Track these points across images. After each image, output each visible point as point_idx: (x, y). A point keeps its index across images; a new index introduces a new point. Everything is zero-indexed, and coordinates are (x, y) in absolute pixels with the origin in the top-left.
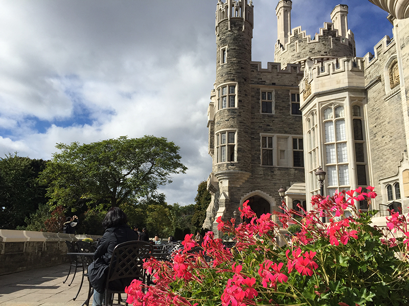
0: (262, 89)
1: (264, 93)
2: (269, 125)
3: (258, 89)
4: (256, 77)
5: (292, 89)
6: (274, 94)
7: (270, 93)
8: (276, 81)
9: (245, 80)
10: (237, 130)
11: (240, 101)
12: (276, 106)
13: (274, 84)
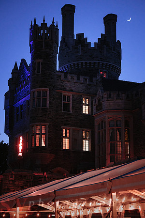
0: (64, 93)
1: (64, 96)
2: (68, 121)
3: (61, 94)
4: (60, 85)
5: (84, 95)
6: (71, 97)
7: (68, 97)
8: (73, 88)
9: (54, 87)
10: (48, 124)
11: (50, 103)
12: (72, 106)
13: (72, 90)
